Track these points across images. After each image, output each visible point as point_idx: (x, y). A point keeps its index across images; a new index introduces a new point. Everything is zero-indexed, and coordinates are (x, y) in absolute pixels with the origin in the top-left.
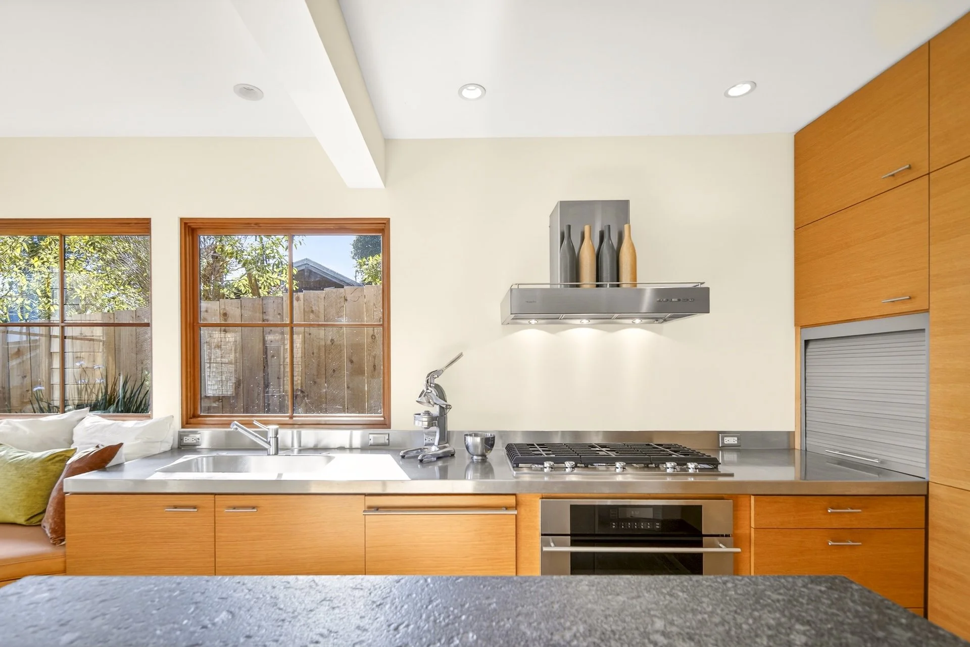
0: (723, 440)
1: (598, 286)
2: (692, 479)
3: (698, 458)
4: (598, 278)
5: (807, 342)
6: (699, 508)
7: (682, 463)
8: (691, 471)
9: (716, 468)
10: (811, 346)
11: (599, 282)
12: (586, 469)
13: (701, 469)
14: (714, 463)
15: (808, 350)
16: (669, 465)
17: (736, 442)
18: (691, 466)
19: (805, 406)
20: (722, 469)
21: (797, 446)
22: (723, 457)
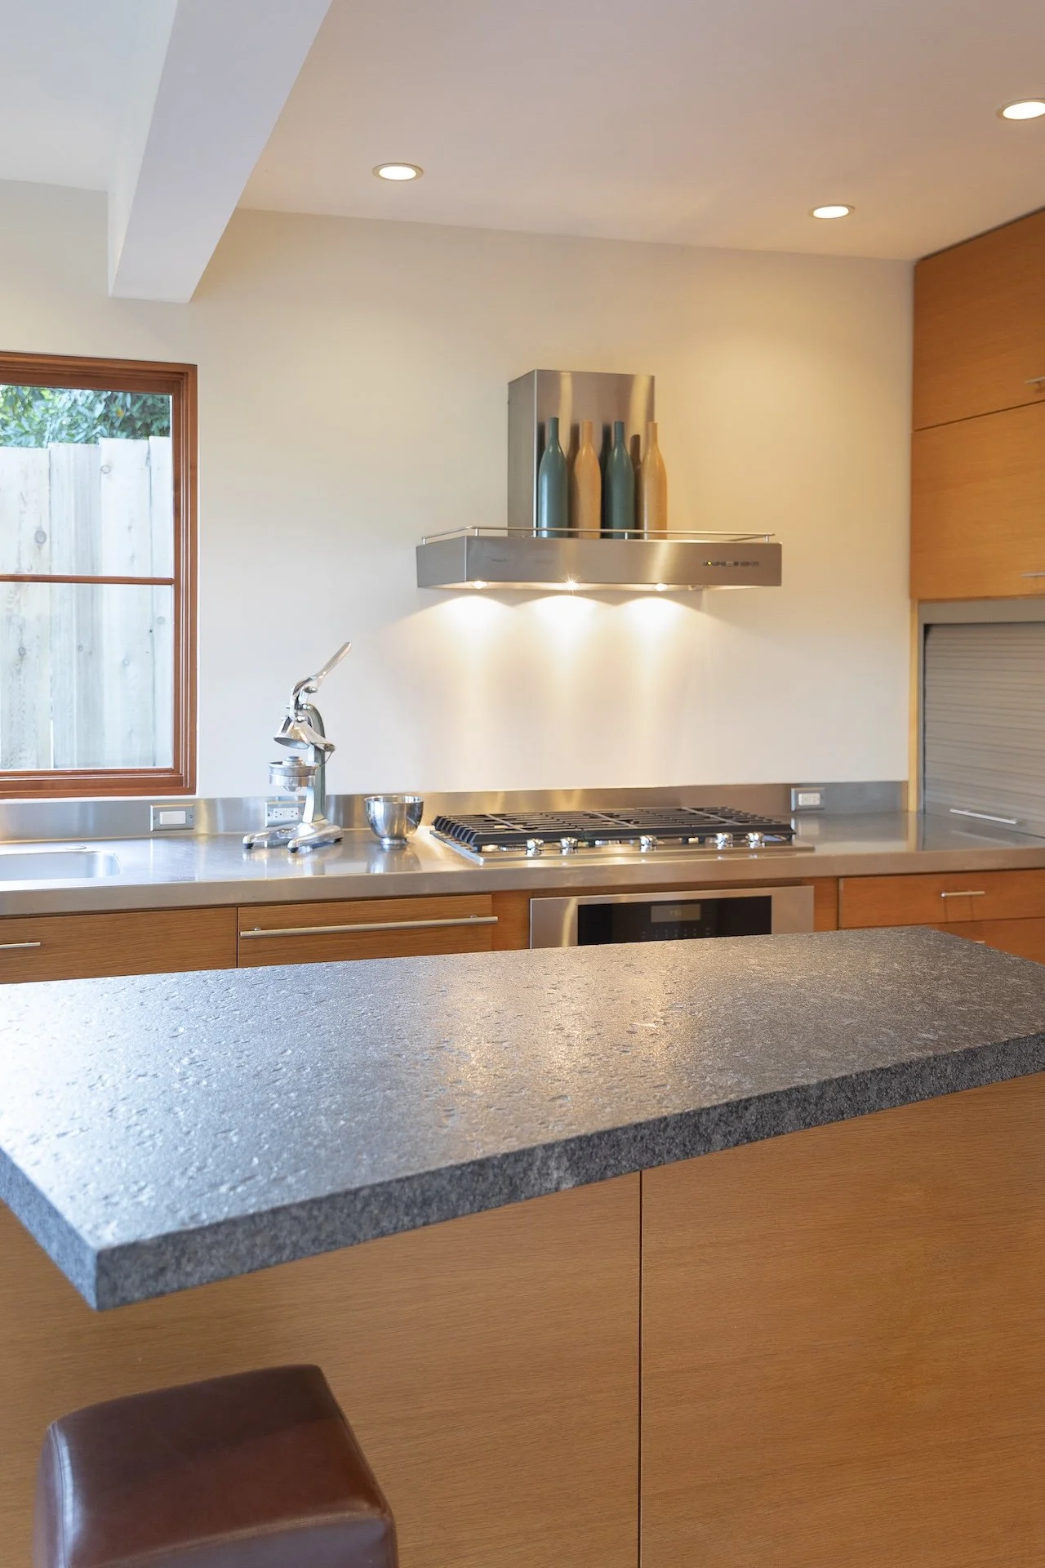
0: (797, 798)
1: (603, 536)
2: (756, 857)
3: (765, 828)
4: (605, 521)
5: (927, 628)
6: (768, 899)
7: (739, 834)
8: (752, 846)
9: (790, 839)
10: (933, 633)
11: (604, 528)
12: (591, 849)
13: (767, 843)
14: (786, 831)
15: (928, 641)
16: (721, 837)
17: (817, 802)
18: (754, 837)
19: (924, 738)
20: (796, 842)
21: (912, 805)
22: (796, 824)
